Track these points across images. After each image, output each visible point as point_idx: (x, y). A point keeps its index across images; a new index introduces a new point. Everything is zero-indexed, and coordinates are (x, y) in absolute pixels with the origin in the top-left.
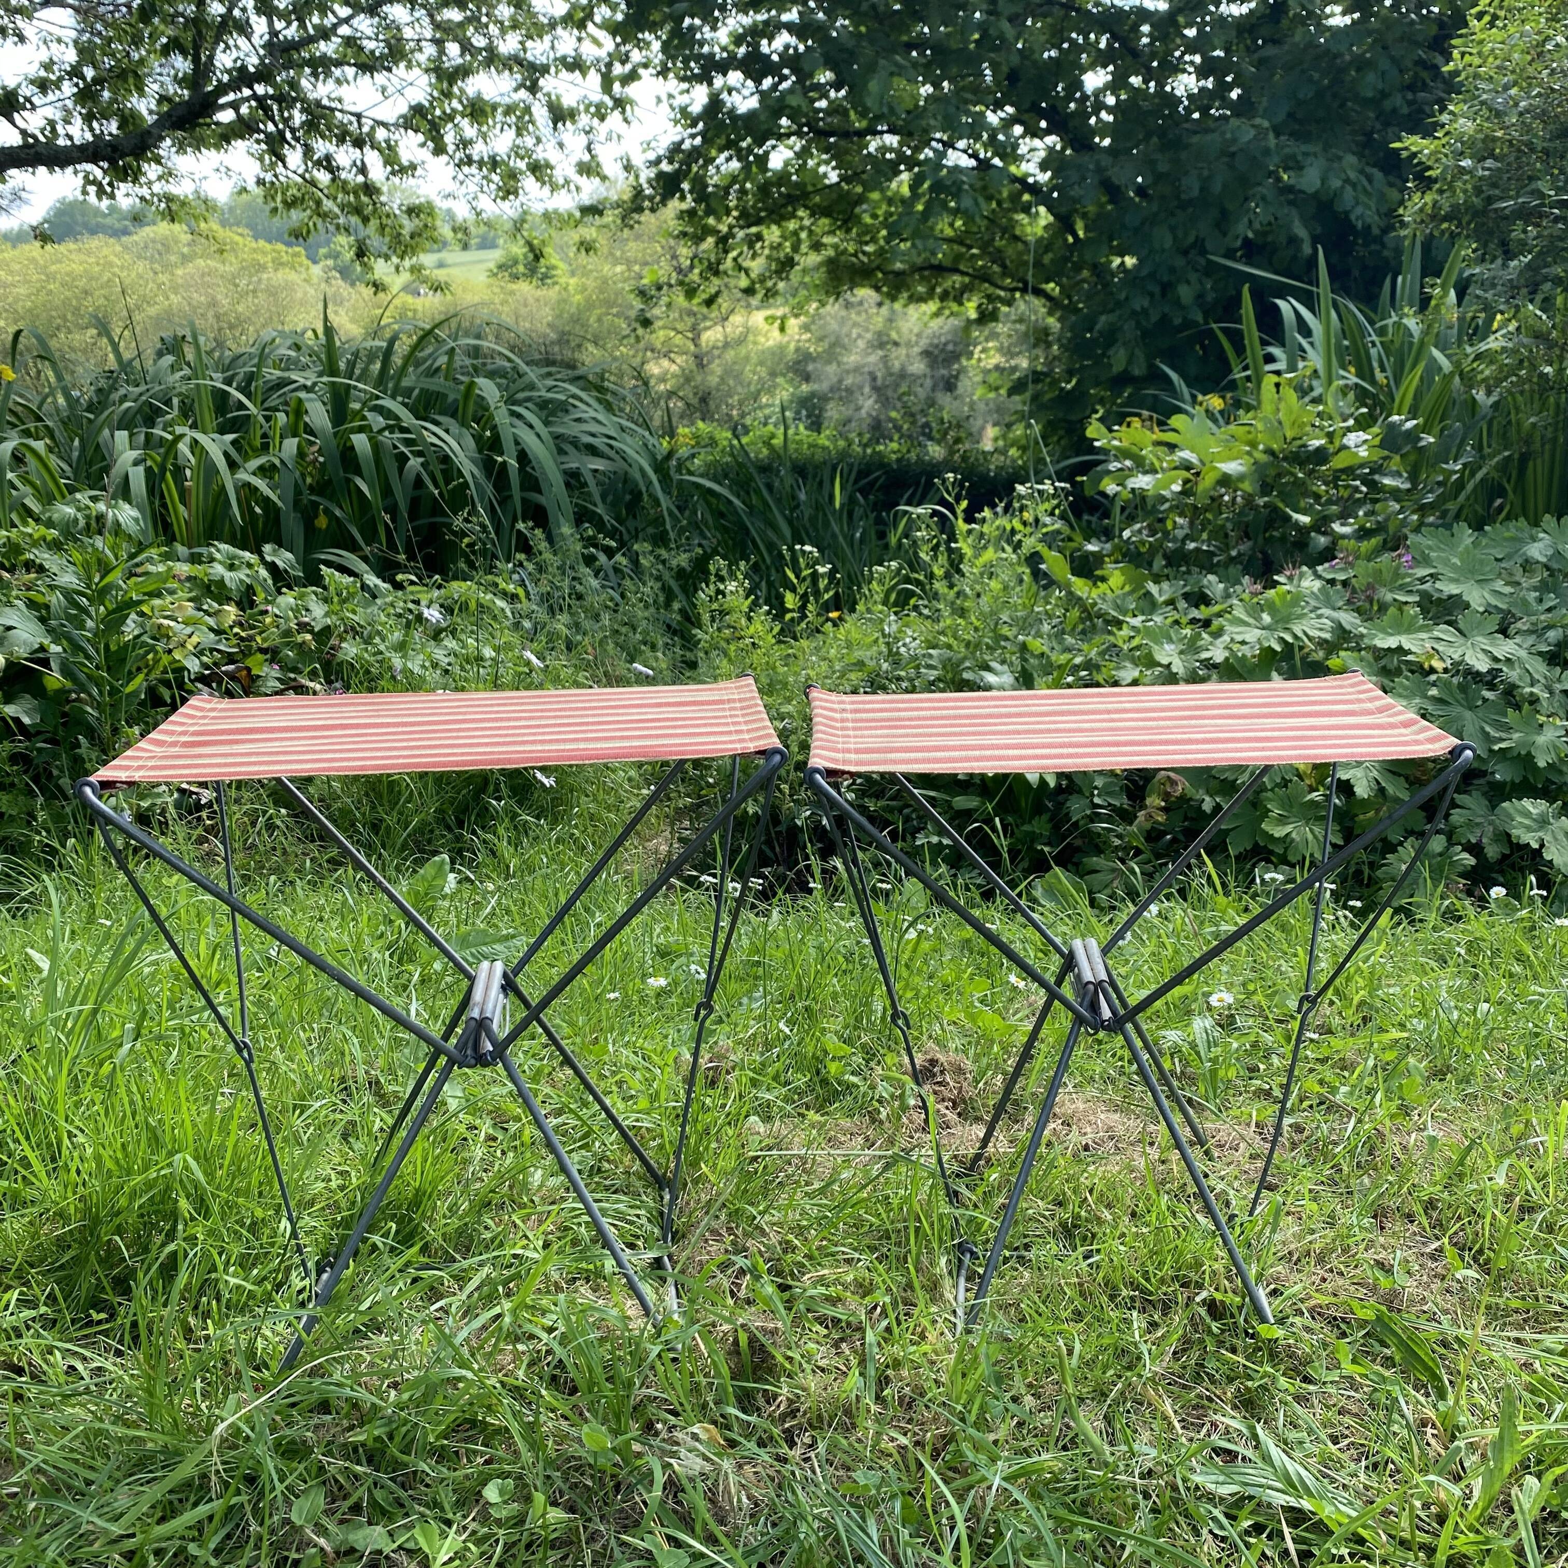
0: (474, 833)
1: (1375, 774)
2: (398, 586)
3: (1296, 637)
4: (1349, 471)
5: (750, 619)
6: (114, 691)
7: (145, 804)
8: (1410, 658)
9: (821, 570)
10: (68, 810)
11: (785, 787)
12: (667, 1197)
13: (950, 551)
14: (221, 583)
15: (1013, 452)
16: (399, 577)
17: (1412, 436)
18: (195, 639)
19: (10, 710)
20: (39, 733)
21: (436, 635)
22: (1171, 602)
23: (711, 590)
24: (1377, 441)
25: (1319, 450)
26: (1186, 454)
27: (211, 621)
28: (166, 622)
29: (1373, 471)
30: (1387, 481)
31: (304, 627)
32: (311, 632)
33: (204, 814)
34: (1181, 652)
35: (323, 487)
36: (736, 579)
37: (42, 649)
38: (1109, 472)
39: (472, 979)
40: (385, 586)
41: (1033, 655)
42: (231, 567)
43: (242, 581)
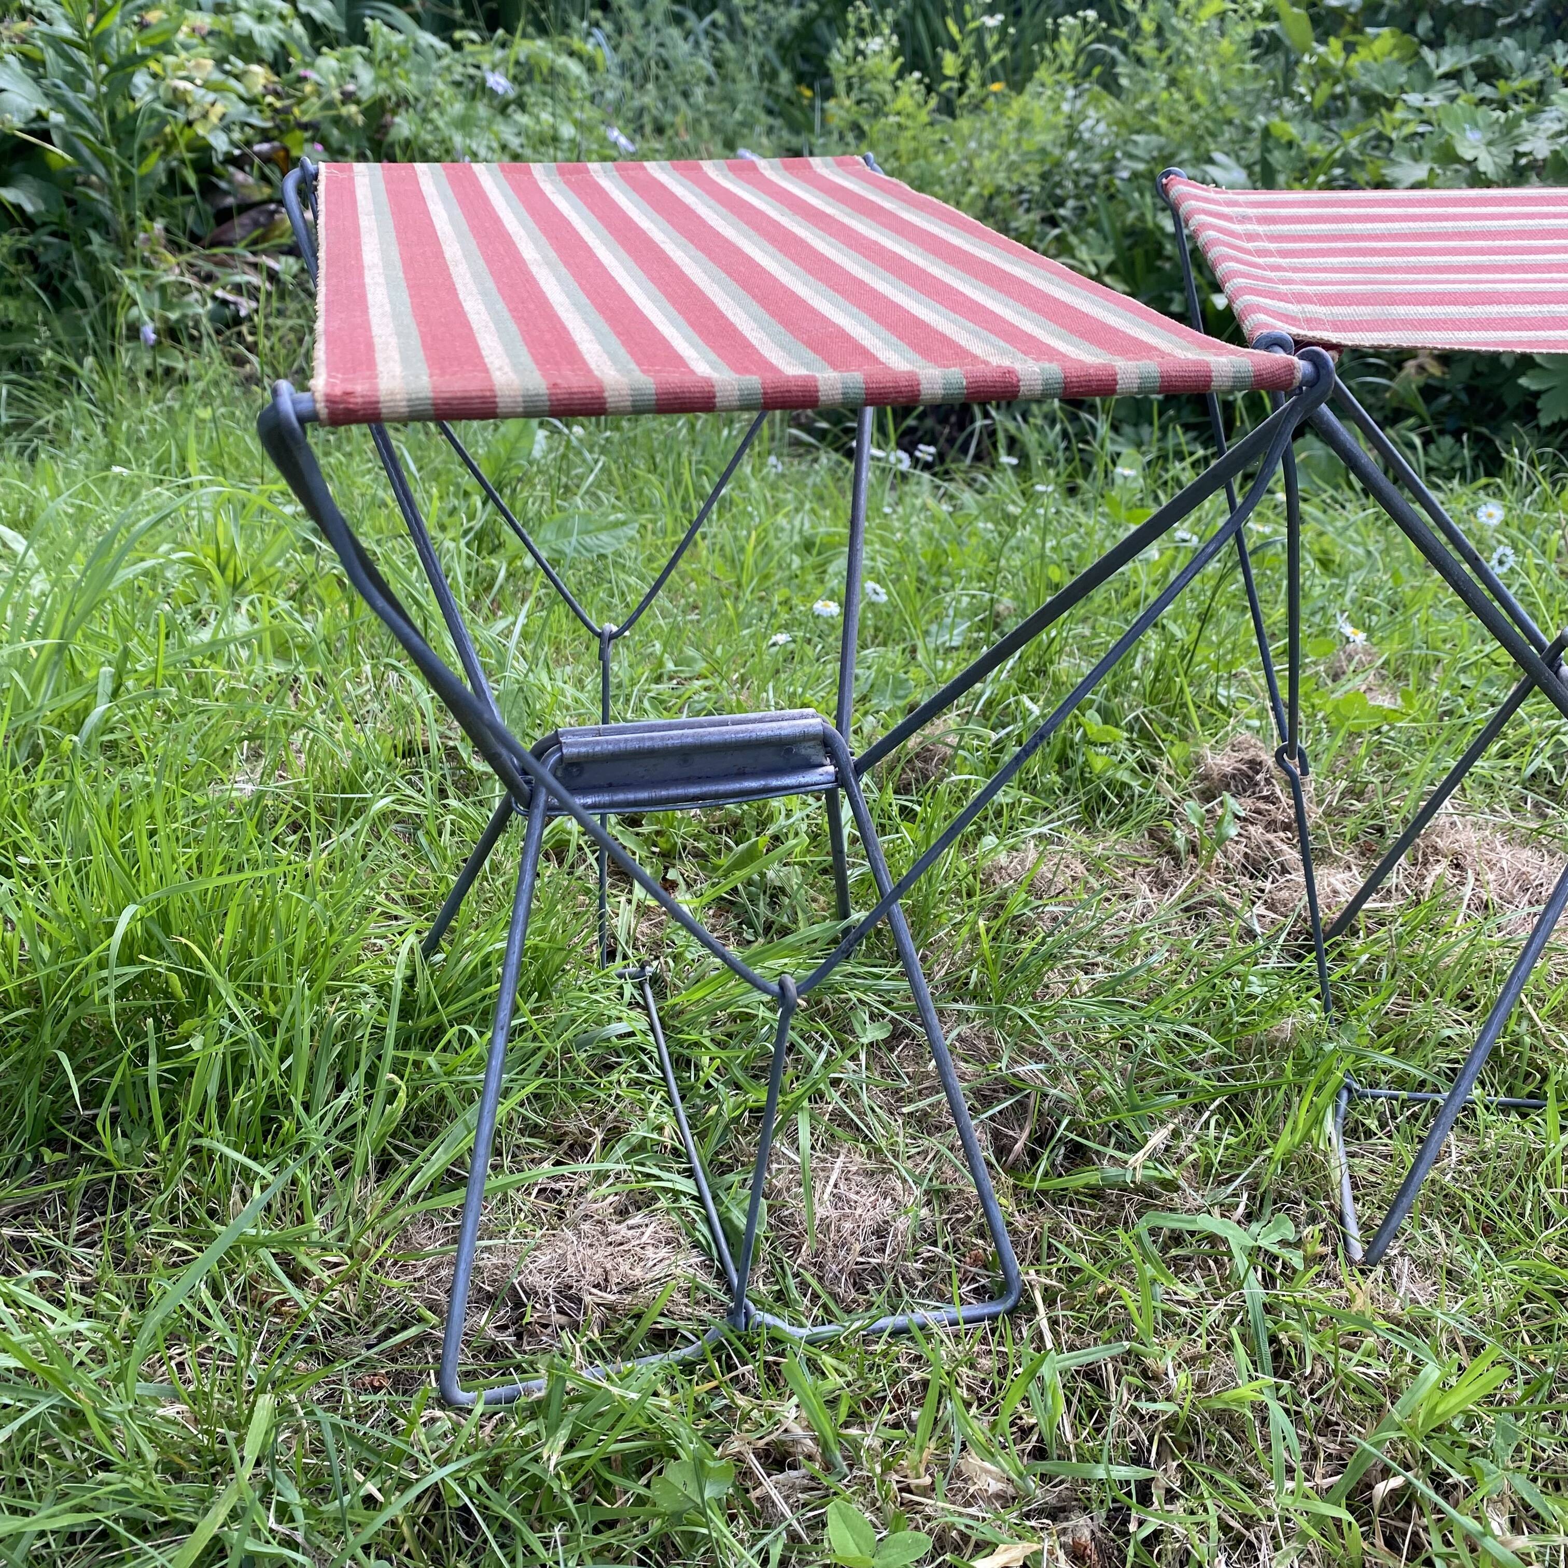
2: (457, 46)
5: (896, 89)
6: (125, 174)
7: (173, 316)
9: (990, 22)
14: (249, 40)
16: (458, 35)
18: (219, 109)
19: (9, 195)
20: (44, 224)
21: (503, 108)
22: (1454, 75)
23: (848, 48)
27: (239, 87)
28: (182, 85)
31: (348, 97)
32: (358, 102)
33: (244, 329)
34: (1490, 143)
36: (881, 34)
37: (40, 117)
40: (441, 46)
41: (1278, 145)
42: (261, 19)
43: (274, 37)
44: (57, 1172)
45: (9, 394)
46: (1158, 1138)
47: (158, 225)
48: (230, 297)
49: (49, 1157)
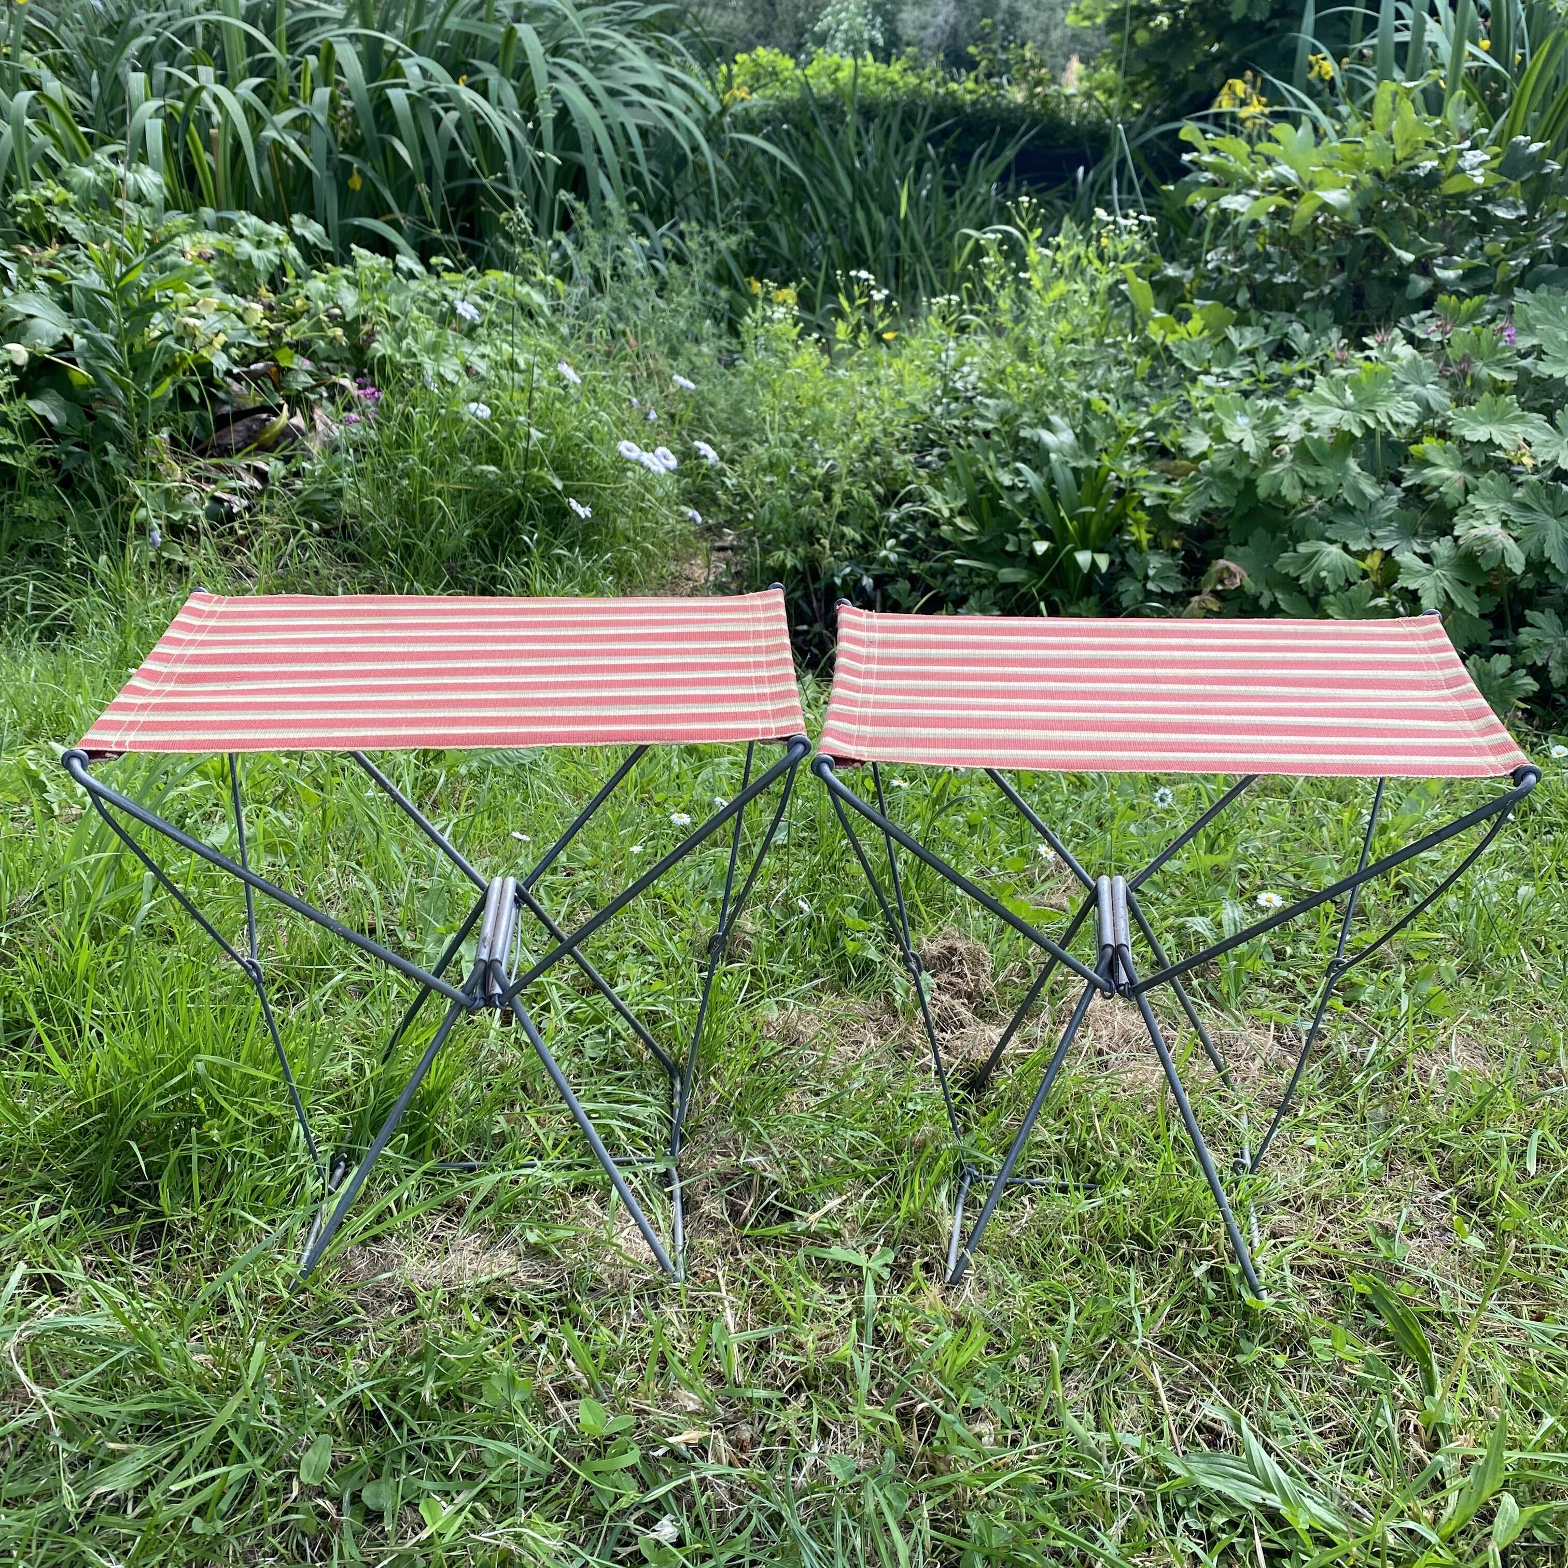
0: (507, 566)
1: (1446, 585)
2: (433, 271)
3: (1378, 422)
4: (1461, 199)
5: (797, 348)
6: (141, 400)
7: (176, 515)
8: (1499, 454)
9: (878, 296)
10: (100, 519)
11: (826, 542)
12: (678, 1087)
13: (1018, 281)
14: (248, 263)
15: (1099, 95)
16: (435, 260)
17: (1536, 161)
18: (222, 336)
19: (36, 408)
20: (66, 434)
21: (470, 332)
22: (1250, 353)
23: (758, 315)
24: (1496, 163)
25: (1433, 173)
26: (1284, 170)
28: (191, 321)
29: (1488, 199)
30: (1501, 213)
31: (334, 320)
32: (343, 325)
33: (236, 525)
34: (1255, 428)
35: (355, 146)
36: (785, 305)
37: (66, 341)
38: (1198, 184)
39: (485, 890)
40: (418, 269)
41: (1096, 417)
42: (259, 245)
43: (270, 261)
44: (120, 1219)
45: (36, 588)
46: (833, 1204)
47: (165, 434)
48: (225, 496)
49: (116, 1210)
